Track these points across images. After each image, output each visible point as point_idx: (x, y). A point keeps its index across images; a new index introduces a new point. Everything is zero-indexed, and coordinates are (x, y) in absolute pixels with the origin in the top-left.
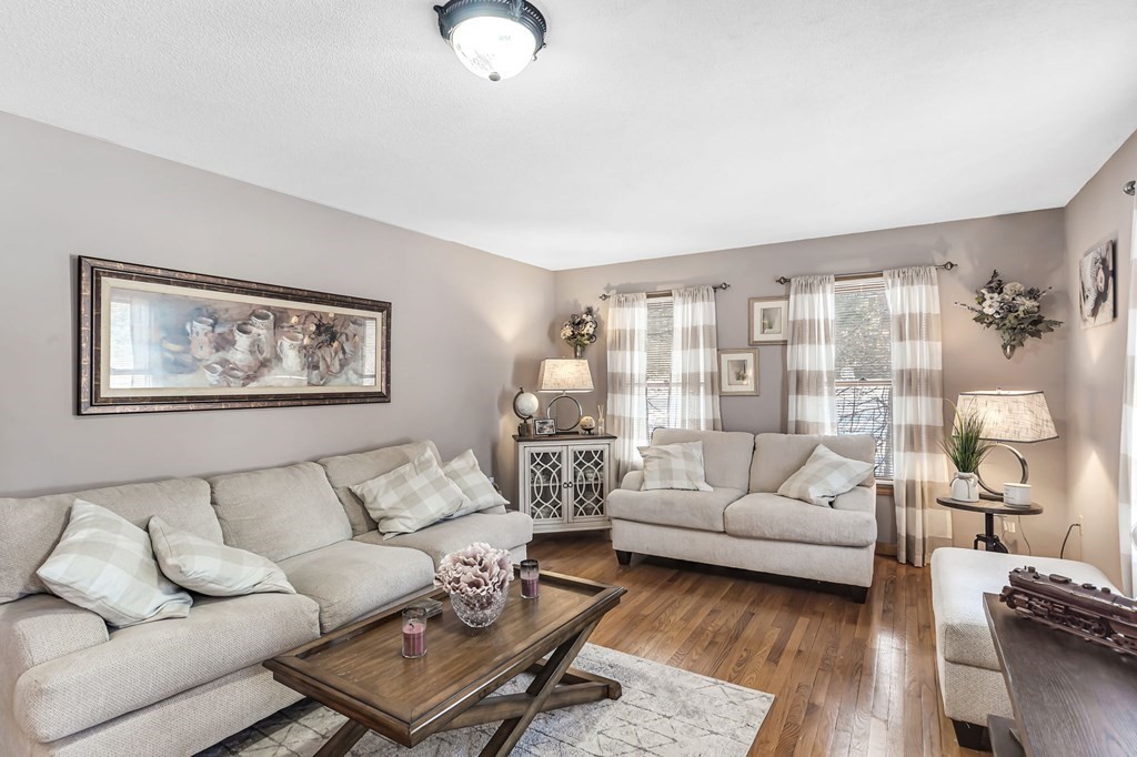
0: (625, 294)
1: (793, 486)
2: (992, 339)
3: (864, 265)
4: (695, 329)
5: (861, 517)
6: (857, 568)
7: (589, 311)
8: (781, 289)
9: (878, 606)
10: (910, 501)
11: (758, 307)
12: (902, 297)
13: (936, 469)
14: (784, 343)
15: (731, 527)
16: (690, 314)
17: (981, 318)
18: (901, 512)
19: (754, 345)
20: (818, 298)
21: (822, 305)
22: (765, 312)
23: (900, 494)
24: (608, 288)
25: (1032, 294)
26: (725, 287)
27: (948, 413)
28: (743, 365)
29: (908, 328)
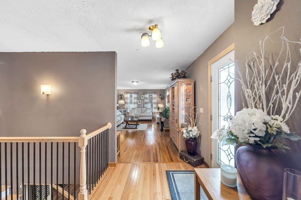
0: (127, 93)
1: (146, 112)
2: (160, 99)
3: (151, 92)
4: (135, 98)
5: (151, 114)
6: (151, 118)
7: (122, 95)
8: (144, 94)
9: (152, 121)
10: (154, 114)
11: (141, 95)
12: (154, 96)
13: (156, 111)
14: (144, 99)
15: (141, 116)
16: (134, 96)
17: (160, 98)
18: (154, 115)
19: (141, 99)
20: (147, 95)
21: (147, 96)
22: (142, 96)
23: (154, 113)
24: (125, 92)
25: (163, 96)
26: (138, 93)
27: (157, 106)
28: (140, 101)
29: (155, 98)
